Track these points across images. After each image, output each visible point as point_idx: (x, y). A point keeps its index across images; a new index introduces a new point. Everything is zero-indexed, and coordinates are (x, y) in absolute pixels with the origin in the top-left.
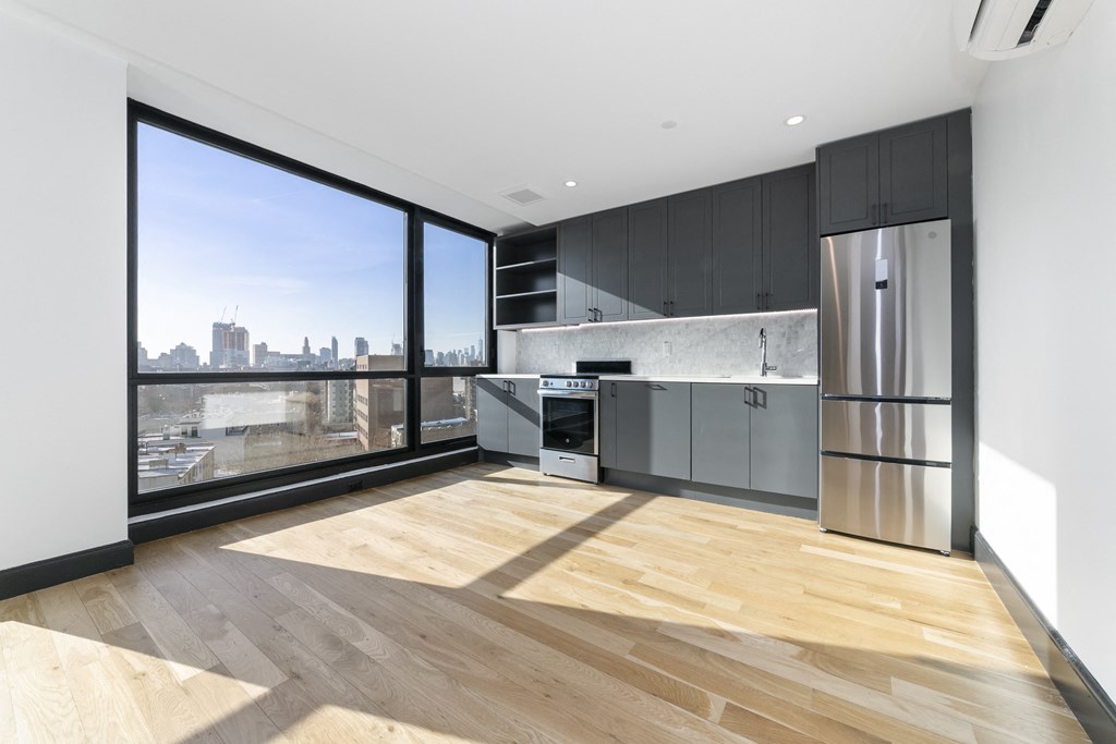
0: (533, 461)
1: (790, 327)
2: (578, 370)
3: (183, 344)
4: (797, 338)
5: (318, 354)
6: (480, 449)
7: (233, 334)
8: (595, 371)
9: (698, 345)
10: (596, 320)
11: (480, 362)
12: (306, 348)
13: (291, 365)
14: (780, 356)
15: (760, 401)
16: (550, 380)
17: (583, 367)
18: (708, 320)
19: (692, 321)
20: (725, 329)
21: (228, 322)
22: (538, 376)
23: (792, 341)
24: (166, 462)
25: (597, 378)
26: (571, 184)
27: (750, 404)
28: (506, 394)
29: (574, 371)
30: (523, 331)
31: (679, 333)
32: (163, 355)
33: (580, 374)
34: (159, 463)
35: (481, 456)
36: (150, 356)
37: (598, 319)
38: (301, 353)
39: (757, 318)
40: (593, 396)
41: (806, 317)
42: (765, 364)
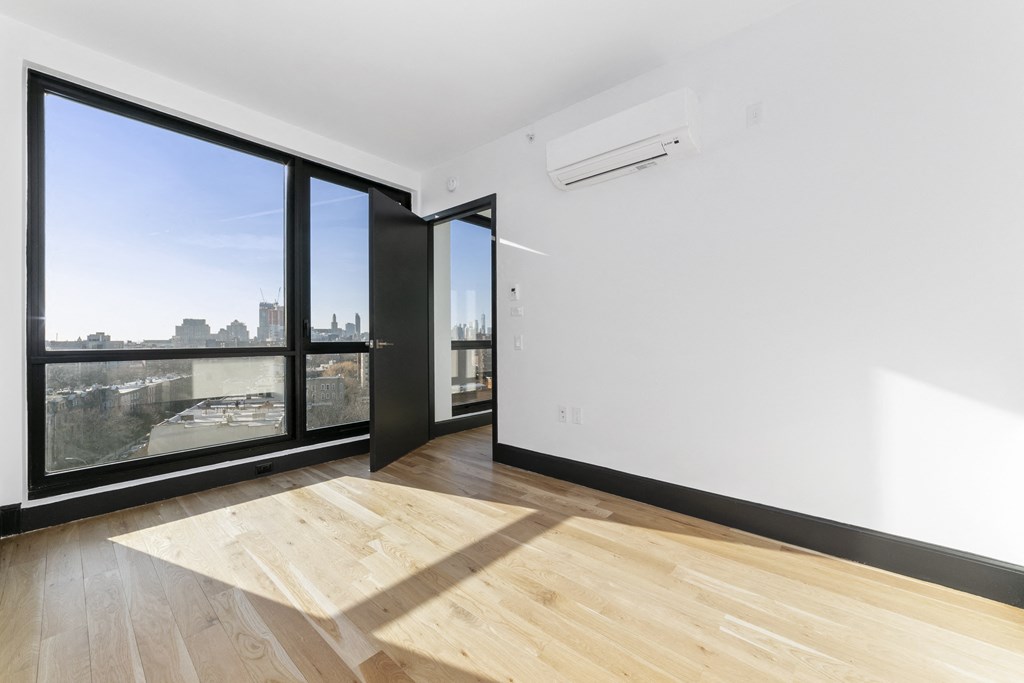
3: (236, 321)
5: (344, 328)
7: (276, 312)
11: (484, 335)
12: (334, 324)
13: (323, 338)
21: (272, 302)
24: (264, 415)
32: (222, 330)
34: (259, 415)
36: (212, 332)
38: (330, 327)
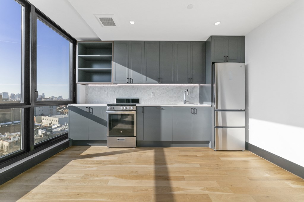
0: (103, 142)
1: (191, 89)
2: (117, 102)
4: (193, 93)
6: (70, 140)
8: (135, 103)
9: (163, 94)
10: (130, 83)
14: (188, 98)
15: (195, 112)
16: (113, 107)
17: (119, 101)
18: (167, 86)
19: (162, 85)
20: (172, 89)
22: (106, 105)
23: (191, 93)
25: (135, 105)
26: (132, 23)
27: (192, 113)
28: (88, 113)
29: (115, 103)
30: (89, 85)
31: (157, 89)
33: (118, 104)
35: (70, 143)
37: (131, 82)
39: (182, 86)
40: (134, 113)
41: (195, 87)
42: (185, 100)
